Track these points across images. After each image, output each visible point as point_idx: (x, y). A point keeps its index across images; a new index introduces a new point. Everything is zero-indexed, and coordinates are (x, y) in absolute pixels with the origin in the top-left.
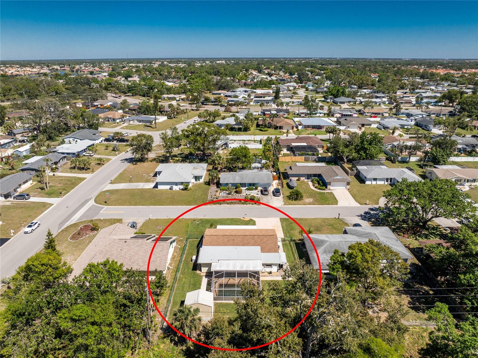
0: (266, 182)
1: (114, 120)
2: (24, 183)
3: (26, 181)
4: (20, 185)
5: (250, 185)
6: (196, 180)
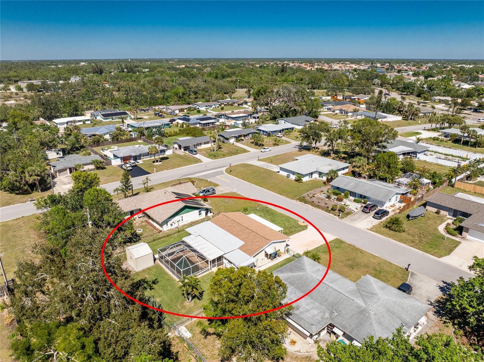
0: (378, 198)
1: (347, 113)
2: (205, 143)
3: (208, 143)
4: (201, 144)
5: (361, 196)
6: (320, 177)
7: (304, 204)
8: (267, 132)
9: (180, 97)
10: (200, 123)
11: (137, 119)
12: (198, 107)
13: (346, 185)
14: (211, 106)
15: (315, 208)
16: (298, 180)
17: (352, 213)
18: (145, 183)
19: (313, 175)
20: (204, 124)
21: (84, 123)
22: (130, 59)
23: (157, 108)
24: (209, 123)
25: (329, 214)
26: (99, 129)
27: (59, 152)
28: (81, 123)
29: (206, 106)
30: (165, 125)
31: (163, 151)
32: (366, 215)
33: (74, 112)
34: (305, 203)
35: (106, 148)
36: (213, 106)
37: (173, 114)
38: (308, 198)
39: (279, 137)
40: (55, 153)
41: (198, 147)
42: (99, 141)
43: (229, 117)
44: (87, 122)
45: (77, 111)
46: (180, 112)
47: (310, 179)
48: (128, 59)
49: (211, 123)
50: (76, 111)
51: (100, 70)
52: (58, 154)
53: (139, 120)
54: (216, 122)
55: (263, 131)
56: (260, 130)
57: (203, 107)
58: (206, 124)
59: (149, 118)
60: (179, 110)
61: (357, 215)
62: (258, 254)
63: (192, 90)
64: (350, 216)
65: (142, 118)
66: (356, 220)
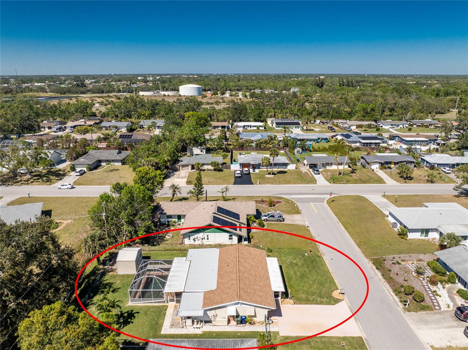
4: (332, 164)
7: (374, 268)
8: (430, 164)
9: (367, 113)
10: (360, 142)
11: (307, 130)
12: (382, 125)
13: (457, 263)
14: (398, 126)
15: (383, 280)
16: (403, 234)
17: (432, 310)
18: (224, 192)
19: (430, 234)
20: (364, 143)
21: (258, 128)
22: (367, 74)
23: (336, 121)
24: (371, 143)
25: (395, 296)
26: (257, 135)
27: (203, 150)
28: (256, 128)
29: (392, 125)
30: (322, 139)
31: (286, 165)
32: (455, 323)
33: (257, 118)
34: (377, 269)
35: (244, 153)
36: (401, 126)
37: (347, 129)
38: (388, 264)
39: (445, 172)
40: (200, 151)
41: (327, 167)
42: (243, 146)
43: (402, 139)
44: (261, 128)
45: (261, 117)
46: (357, 128)
47: (423, 238)
48: (365, 74)
49: (373, 143)
50: (259, 118)
51: (322, 83)
52: (201, 151)
53: (309, 131)
54: (380, 143)
55: (427, 162)
56: (424, 160)
57: (387, 126)
58: (367, 143)
59: (320, 131)
60: (357, 126)
61: (438, 316)
62: (215, 309)
63: (389, 106)
64: (425, 312)
65: (313, 130)
66: (427, 322)
